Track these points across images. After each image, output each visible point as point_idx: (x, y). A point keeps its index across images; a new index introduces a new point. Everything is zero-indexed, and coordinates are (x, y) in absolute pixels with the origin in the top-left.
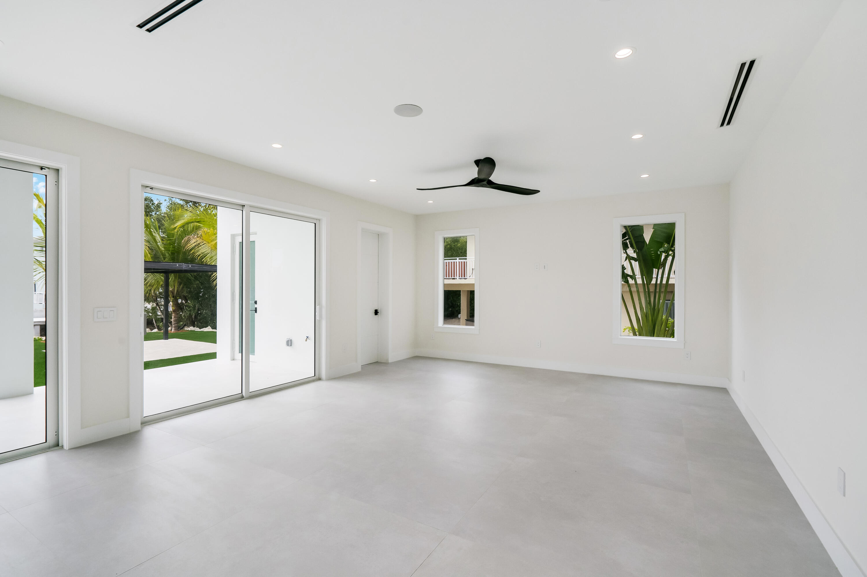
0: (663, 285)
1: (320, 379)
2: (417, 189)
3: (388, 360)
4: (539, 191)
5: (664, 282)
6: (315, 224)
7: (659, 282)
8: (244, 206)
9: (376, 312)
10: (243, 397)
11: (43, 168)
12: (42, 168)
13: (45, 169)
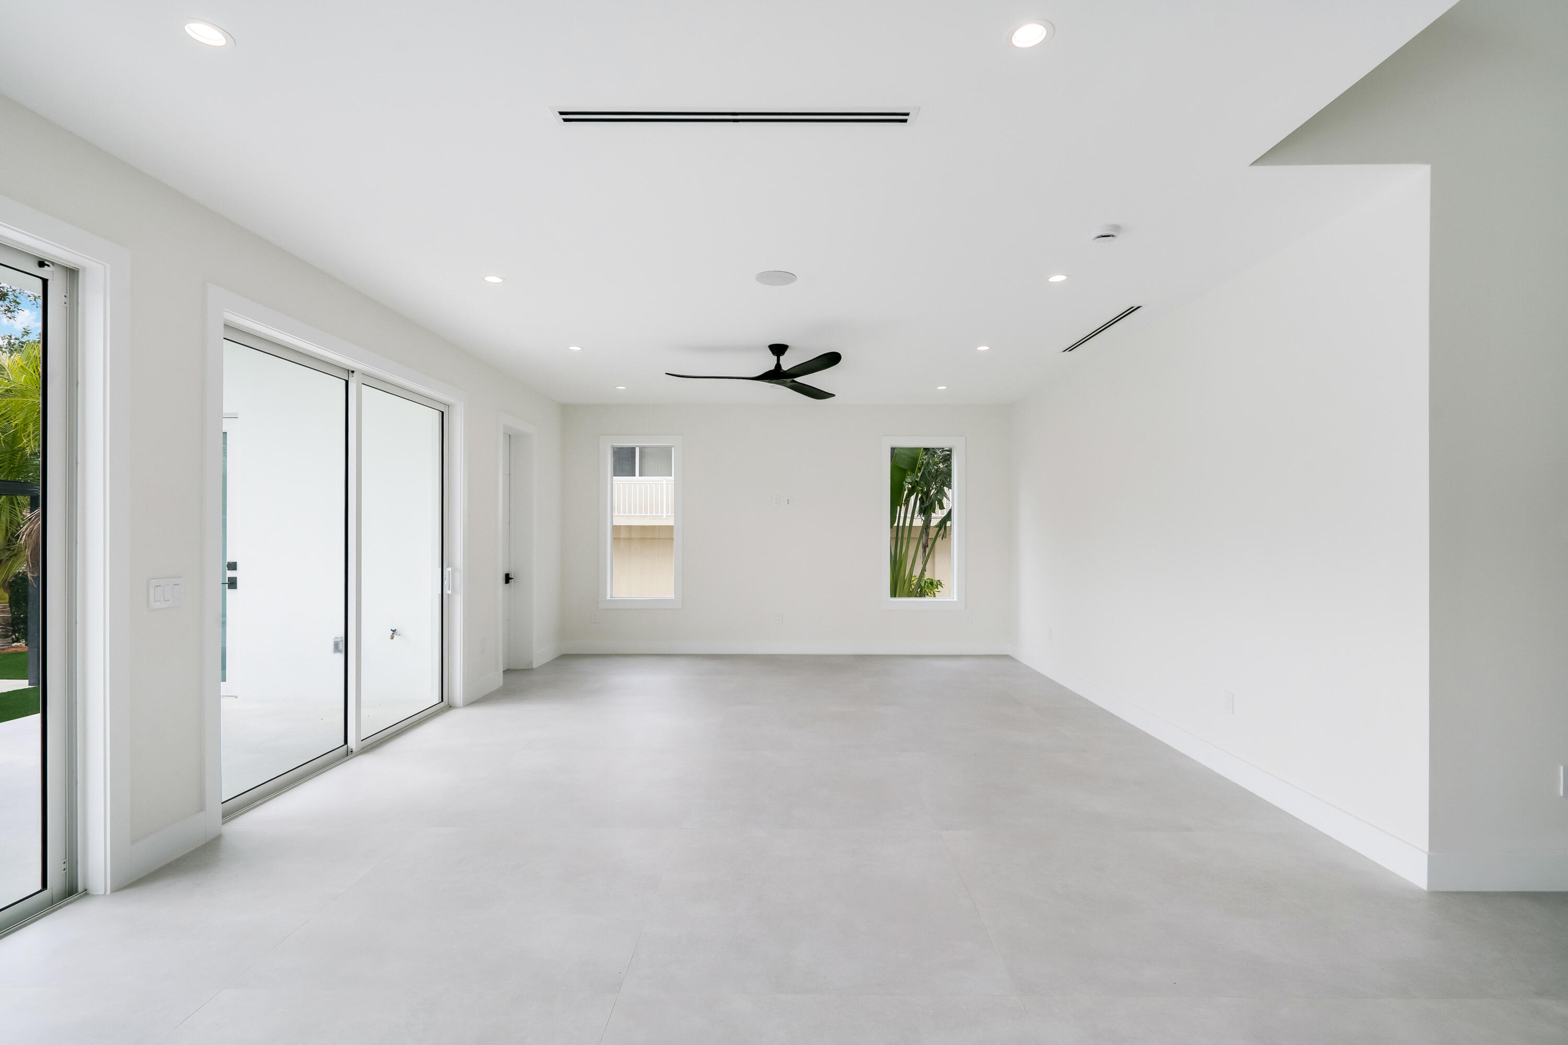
0: (906, 528)
1: (450, 707)
2: (666, 374)
3: (532, 663)
4: (833, 395)
5: (907, 524)
6: (443, 413)
7: (901, 524)
8: (353, 372)
9: (508, 579)
10: (349, 750)
11: (46, 263)
12: (42, 264)
13: (48, 266)
